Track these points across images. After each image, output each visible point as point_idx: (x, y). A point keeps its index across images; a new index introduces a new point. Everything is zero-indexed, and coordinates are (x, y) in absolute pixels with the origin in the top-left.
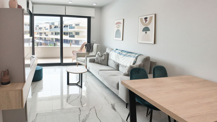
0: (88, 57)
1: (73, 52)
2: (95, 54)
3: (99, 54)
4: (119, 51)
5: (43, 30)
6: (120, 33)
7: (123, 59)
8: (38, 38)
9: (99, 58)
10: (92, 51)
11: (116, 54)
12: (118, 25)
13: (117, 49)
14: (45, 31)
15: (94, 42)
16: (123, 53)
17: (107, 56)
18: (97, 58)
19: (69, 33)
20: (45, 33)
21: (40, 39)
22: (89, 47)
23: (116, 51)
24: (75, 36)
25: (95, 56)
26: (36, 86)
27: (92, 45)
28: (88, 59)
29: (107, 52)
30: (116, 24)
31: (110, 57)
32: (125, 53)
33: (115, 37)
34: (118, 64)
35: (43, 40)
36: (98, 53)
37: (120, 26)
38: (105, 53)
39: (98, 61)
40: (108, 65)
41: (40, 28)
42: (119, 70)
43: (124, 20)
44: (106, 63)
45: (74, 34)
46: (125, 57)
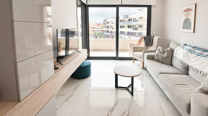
0: (145, 52)
1: (130, 45)
2: (155, 49)
3: (160, 49)
4: (190, 48)
5: (110, 24)
6: (190, 23)
7: (197, 60)
8: (106, 31)
9: (160, 55)
10: (152, 45)
11: (185, 51)
12: (186, 13)
13: (186, 45)
14: (112, 25)
15: (154, 34)
16: (196, 51)
17: (171, 53)
18: (157, 55)
19: (133, 26)
20: (112, 27)
21: (107, 32)
22: (148, 40)
23: (185, 47)
24: (138, 28)
25: (154, 51)
26: (78, 86)
27: (152, 37)
28: (146, 55)
29: (171, 48)
30: (184, 11)
31: (174, 54)
32: (199, 52)
33: (183, 28)
34: (188, 66)
35: (110, 33)
36: (158, 49)
37: (190, 13)
38: (169, 49)
39: (159, 58)
40: (172, 65)
41: (107, 23)
42: (188, 75)
43: (196, 5)
44: (169, 62)
45: (137, 27)
46: (199, 57)
